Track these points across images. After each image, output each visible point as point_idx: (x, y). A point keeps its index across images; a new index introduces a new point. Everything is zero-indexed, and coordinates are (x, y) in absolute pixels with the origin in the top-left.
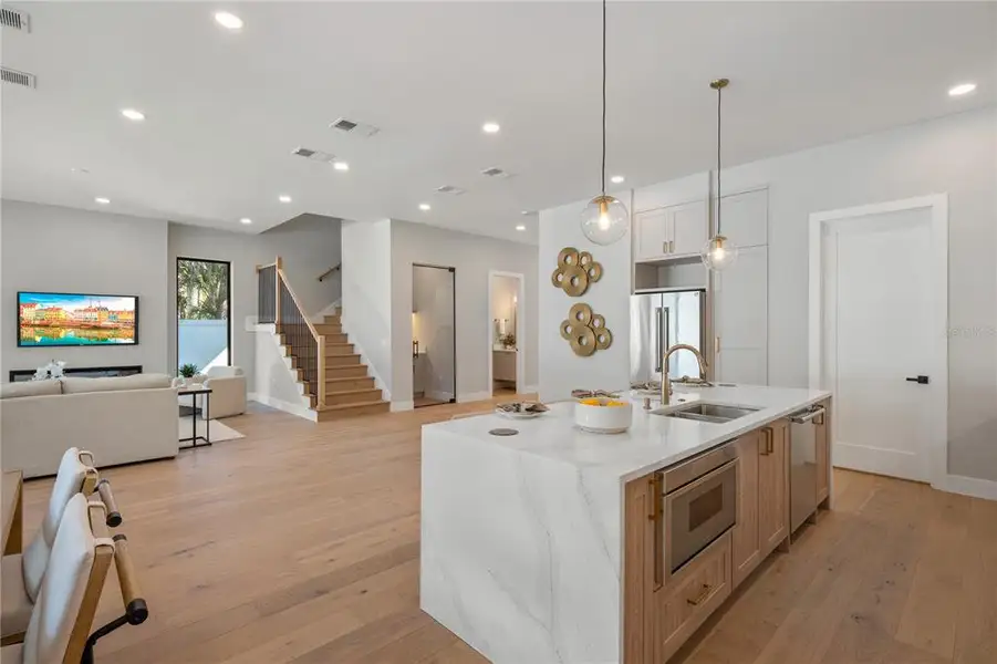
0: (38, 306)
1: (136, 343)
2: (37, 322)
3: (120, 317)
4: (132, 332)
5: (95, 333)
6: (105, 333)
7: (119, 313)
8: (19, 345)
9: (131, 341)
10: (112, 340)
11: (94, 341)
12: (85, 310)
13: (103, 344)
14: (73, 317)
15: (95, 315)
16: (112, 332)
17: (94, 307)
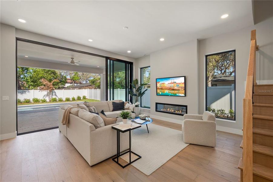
0: (160, 83)
1: (185, 96)
2: (160, 88)
3: (180, 85)
4: (184, 91)
5: (173, 91)
6: (176, 92)
7: (180, 84)
8: (157, 95)
9: (183, 95)
10: (178, 94)
11: (173, 95)
12: (170, 83)
13: (175, 95)
14: (167, 86)
15: (173, 85)
16: (177, 91)
17: (172, 82)
